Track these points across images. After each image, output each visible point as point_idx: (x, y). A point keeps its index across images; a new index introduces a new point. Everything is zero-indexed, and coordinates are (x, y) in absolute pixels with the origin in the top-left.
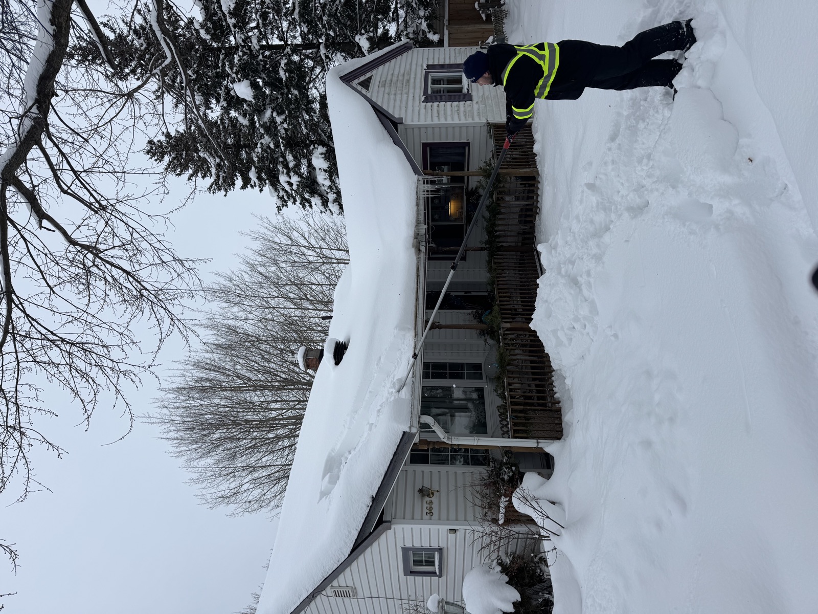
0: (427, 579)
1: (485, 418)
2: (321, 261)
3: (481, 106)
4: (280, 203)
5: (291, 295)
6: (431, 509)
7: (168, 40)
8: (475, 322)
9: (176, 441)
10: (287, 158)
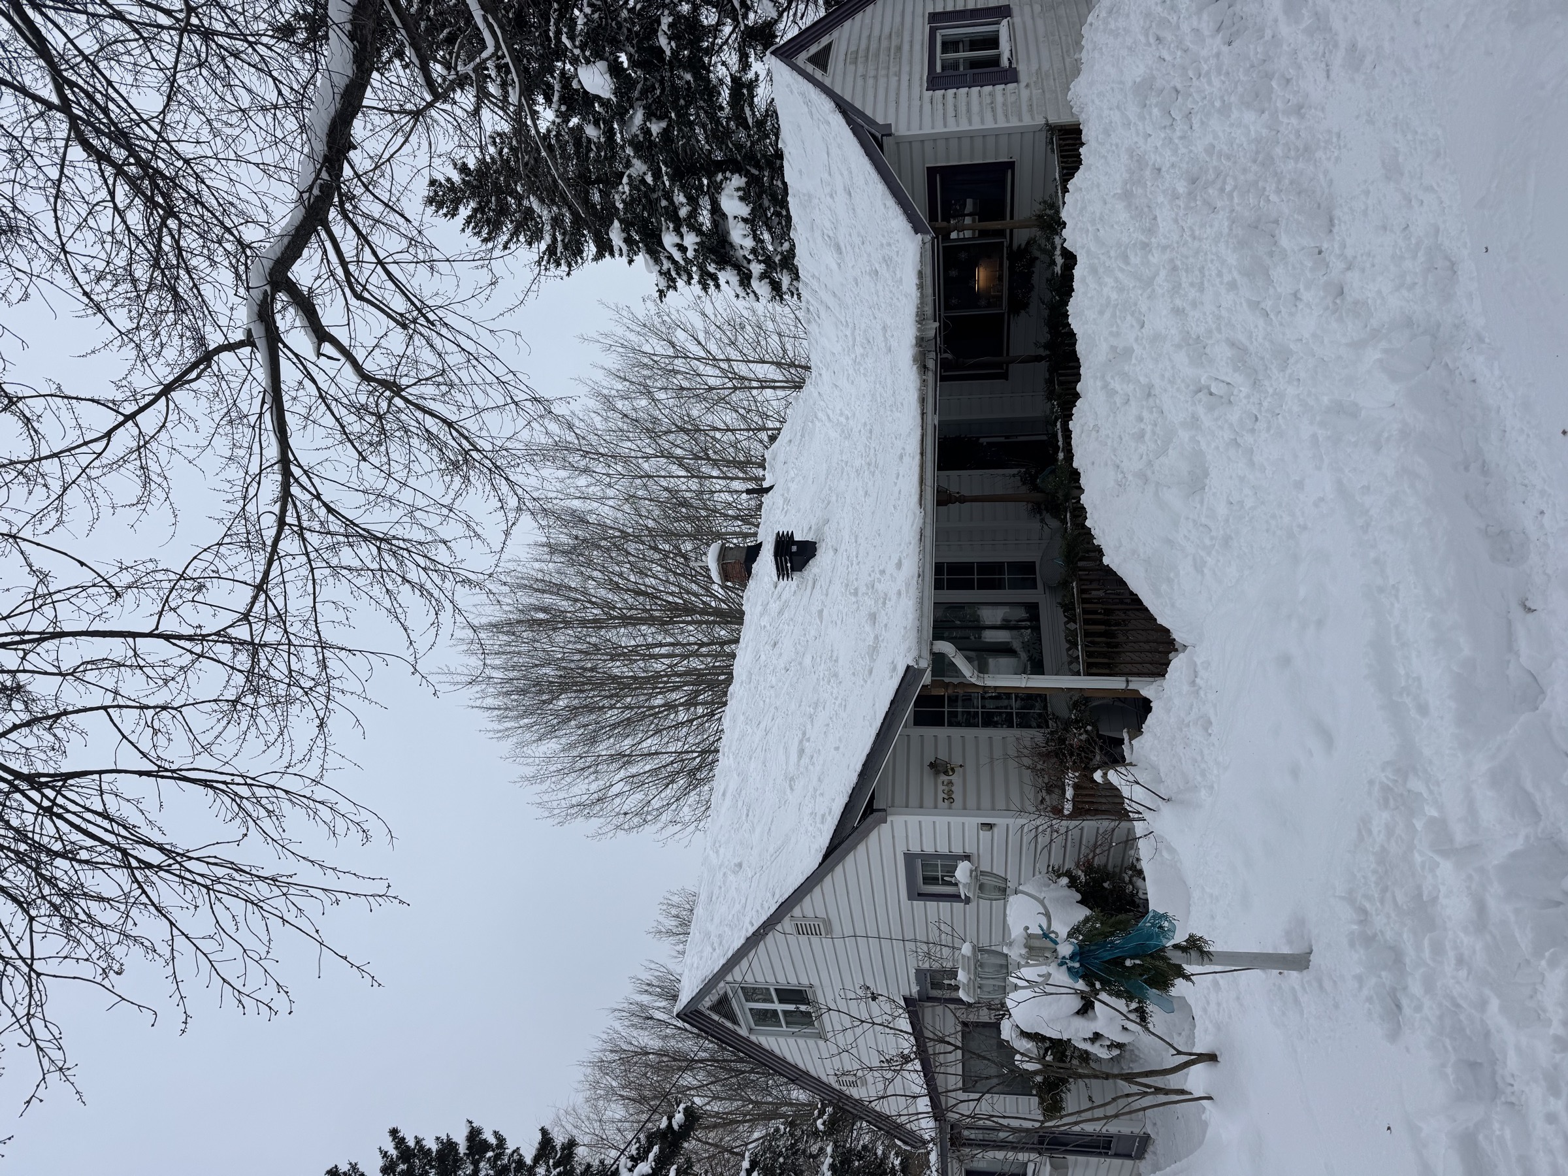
0: (944, 906)
1: (1041, 653)
2: (730, 385)
3: (1034, 92)
4: (663, 284)
5: (679, 452)
6: (950, 792)
7: (491, 20)
8: (1024, 489)
9: (496, 712)
10: (675, 199)
